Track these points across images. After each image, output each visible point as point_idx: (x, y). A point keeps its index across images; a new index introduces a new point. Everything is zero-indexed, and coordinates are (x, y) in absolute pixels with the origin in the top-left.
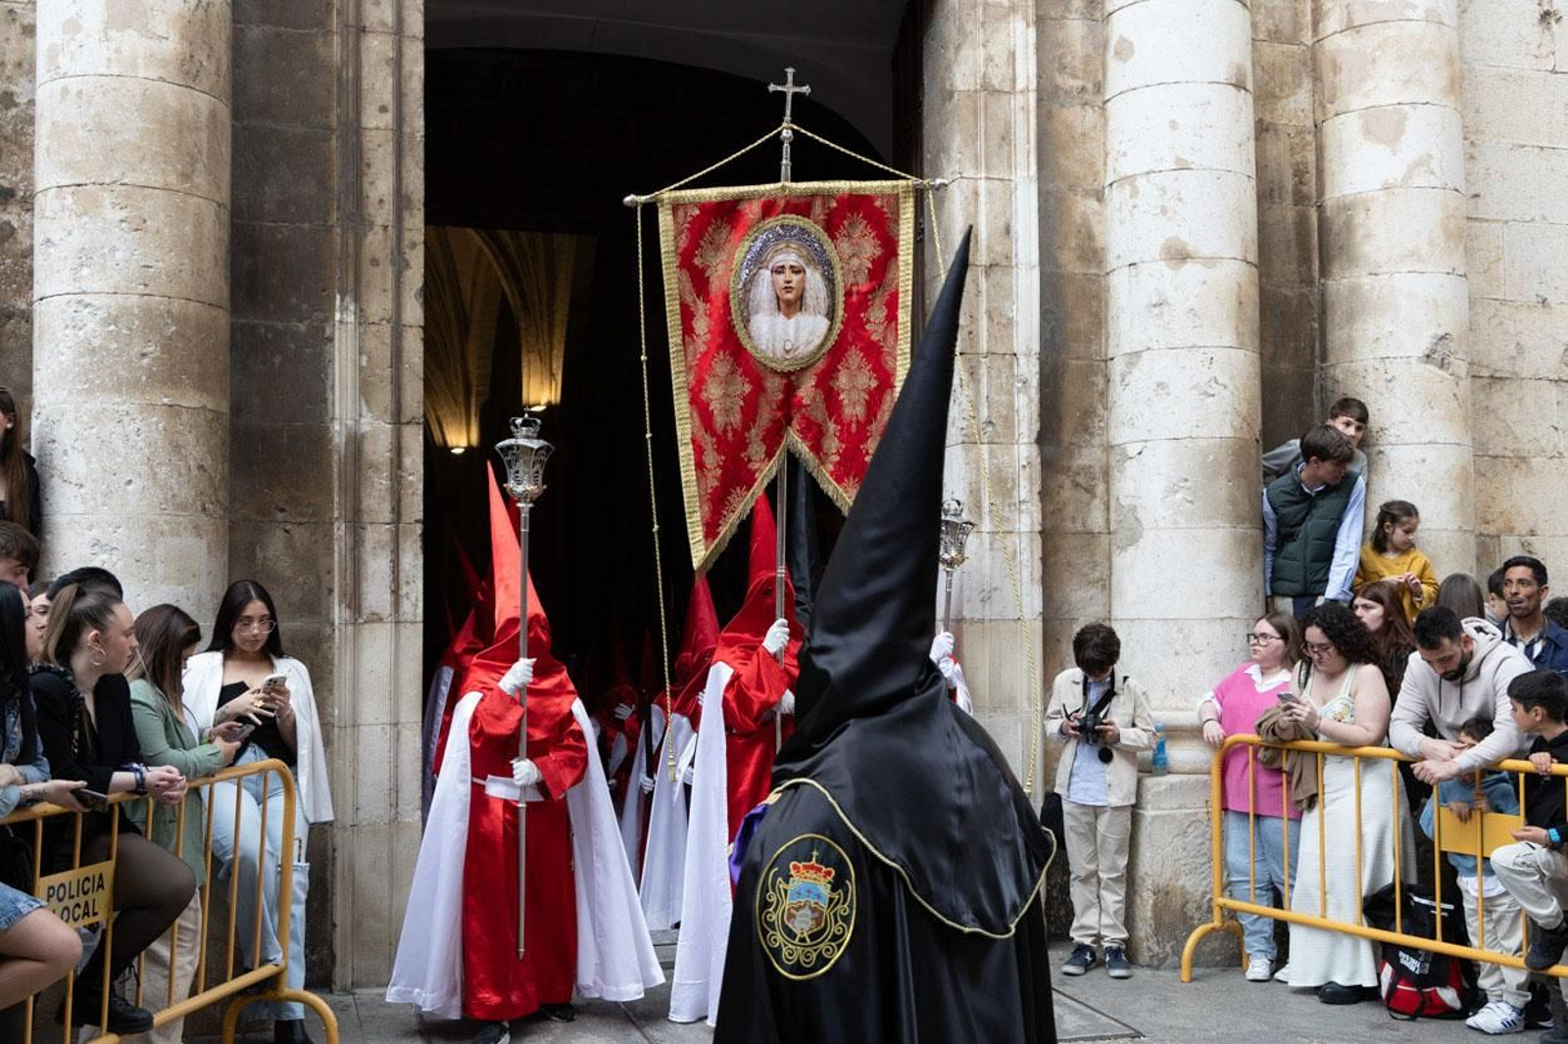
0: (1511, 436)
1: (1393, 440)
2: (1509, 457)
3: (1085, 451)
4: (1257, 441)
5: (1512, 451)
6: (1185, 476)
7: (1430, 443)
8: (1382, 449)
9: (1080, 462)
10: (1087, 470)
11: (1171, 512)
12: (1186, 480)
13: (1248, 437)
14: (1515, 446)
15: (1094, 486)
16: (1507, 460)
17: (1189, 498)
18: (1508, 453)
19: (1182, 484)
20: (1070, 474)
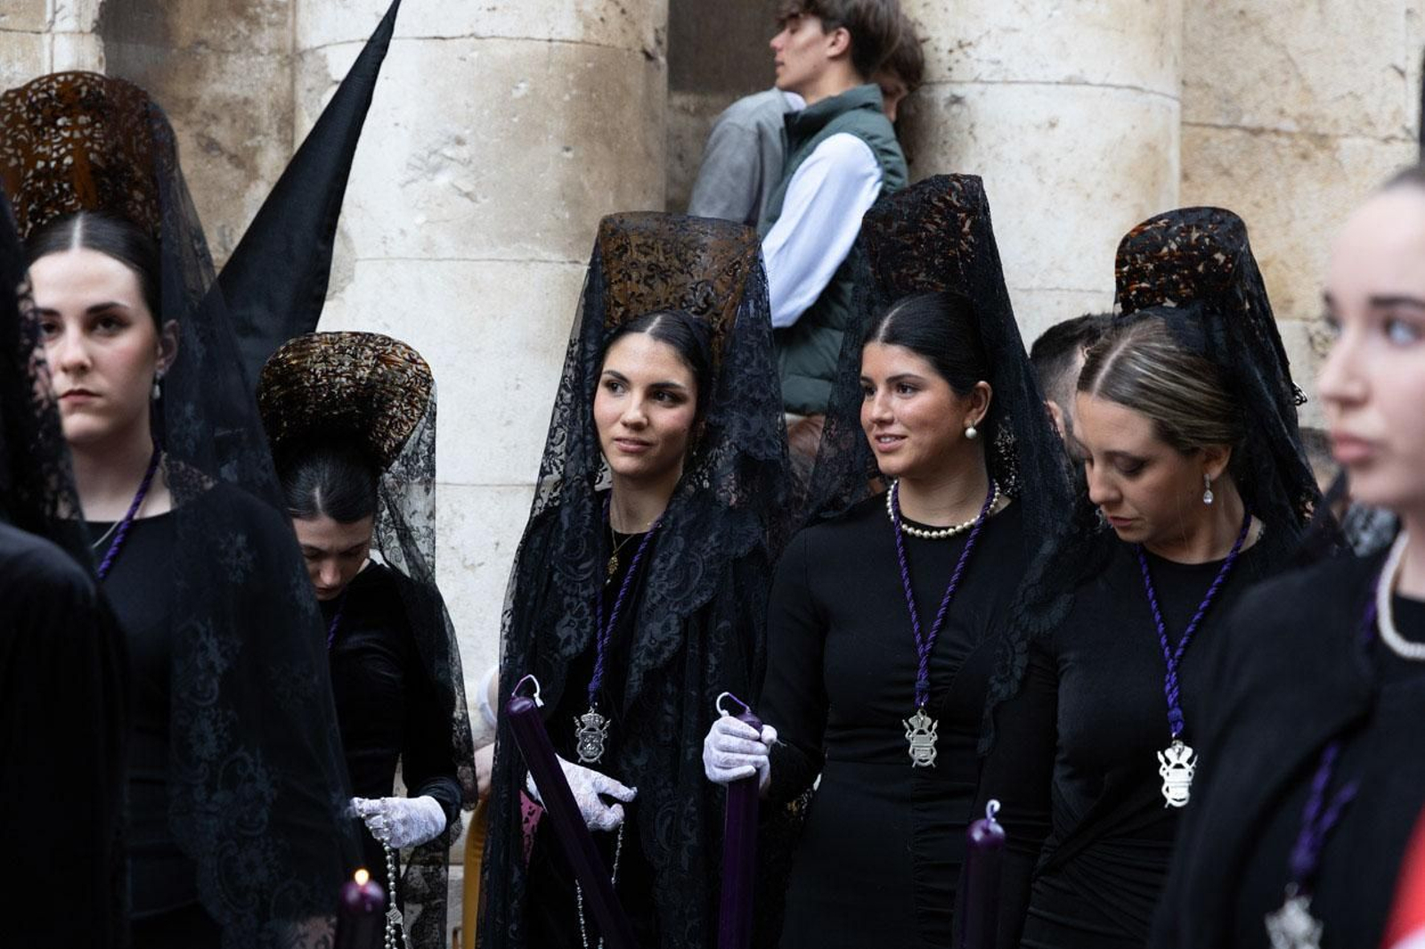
0: (1294, 85)
1: (985, 71)
2: (1290, 135)
3: (236, 63)
4: (649, 57)
5: (1298, 120)
6: (456, 130)
7: (1070, 81)
8: (959, 91)
9: (218, 88)
10: (239, 111)
11: (420, 219)
12: (460, 142)
13: (620, 43)
14: (1304, 109)
15: (256, 150)
16: (1284, 141)
17: (469, 188)
18: (1287, 125)
19: (449, 152)
20: (194, 116)
